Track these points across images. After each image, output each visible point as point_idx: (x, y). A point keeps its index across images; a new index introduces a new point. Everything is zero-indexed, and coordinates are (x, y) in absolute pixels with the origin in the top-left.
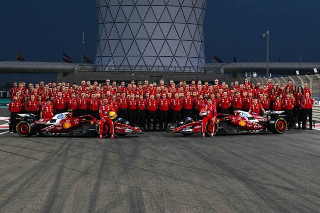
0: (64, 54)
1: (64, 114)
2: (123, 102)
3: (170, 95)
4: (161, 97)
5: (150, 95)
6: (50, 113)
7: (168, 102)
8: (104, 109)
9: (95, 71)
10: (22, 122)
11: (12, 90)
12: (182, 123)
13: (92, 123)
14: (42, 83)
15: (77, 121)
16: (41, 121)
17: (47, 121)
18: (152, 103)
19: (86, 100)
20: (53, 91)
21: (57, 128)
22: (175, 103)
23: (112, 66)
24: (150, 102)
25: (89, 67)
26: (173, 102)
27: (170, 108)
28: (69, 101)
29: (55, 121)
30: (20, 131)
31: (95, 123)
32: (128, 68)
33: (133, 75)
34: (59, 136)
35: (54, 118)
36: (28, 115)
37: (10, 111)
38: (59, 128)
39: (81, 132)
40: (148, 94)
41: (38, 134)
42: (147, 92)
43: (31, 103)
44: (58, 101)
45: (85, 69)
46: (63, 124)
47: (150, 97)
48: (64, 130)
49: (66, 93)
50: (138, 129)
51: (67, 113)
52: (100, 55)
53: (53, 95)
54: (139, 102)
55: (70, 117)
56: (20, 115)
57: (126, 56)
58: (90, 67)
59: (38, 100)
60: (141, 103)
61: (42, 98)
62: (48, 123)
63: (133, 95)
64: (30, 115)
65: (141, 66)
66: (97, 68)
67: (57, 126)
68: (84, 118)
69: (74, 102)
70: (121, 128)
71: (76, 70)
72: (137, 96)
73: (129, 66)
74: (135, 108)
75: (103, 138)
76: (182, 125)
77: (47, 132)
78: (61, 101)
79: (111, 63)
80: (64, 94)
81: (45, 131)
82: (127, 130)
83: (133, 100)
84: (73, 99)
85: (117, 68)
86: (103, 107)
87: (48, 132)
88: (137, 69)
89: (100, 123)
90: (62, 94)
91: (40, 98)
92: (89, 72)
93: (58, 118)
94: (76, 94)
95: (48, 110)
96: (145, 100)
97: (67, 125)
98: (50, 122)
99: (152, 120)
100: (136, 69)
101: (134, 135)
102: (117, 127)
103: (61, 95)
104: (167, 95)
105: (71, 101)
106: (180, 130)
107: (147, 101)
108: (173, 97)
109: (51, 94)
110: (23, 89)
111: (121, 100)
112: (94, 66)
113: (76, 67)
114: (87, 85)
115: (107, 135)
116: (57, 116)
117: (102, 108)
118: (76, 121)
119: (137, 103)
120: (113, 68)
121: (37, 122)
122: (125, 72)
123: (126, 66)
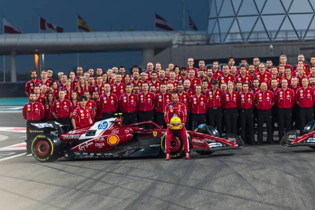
0: (157, 17)
1: (108, 120)
2: (214, 97)
3: (295, 81)
4: (280, 86)
5: (260, 82)
6: (87, 120)
7: (291, 94)
8: (172, 111)
9: (208, 44)
10: (40, 136)
11: (29, 84)
12: (309, 128)
13: (155, 134)
14: (80, 69)
15: (130, 132)
16: (72, 134)
17: (81, 134)
18: (264, 96)
19: (151, 95)
20: (96, 82)
21: (97, 144)
22: (302, 95)
23: (236, 33)
24: (260, 95)
25: (197, 36)
26: (299, 93)
27: (295, 103)
28: (122, 97)
29: (94, 132)
30: (37, 152)
31: (160, 134)
32: (265, 35)
33: (271, 47)
34: (100, 159)
35: (93, 128)
36: (51, 125)
37: (25, 118)
38: (100, 145)
39: (137, 150)
40: (256, 82)
41: (67, 155)
42: (256, 79)
43: (60, 105)
44: (105, 98)
45: (191, 41)
46: (106, 138)
47: (259, 86)
48: (108, 147)
49: (119, 84)
50: (232, 143)
51: (113, 119)
52: (216, 16)
53: (96, 89)
54: (243, 96)
55: (119, 126)
56: (37, 125)
57: (260, 15)
58: (199, 37)
59: (72, 99)
60: (246, 98)
61: (79, 94)
62: (83, 136)
63: (231, 84)
64: (54, 125)
65: (287, 32)
66: (212, 38)
67: (98, 142)
68: (140, 126)
69: (130, 99)
70: (202, 142)
71: (174, 42)
72: (239, 85)
73: (266, 32)
74: (235, 106)
75: (172, 158)
76: (307, 132)
77: (81, 152)
78: (109, 100)
79: (235, 29)
80: (114, 87)
81: (77, 150)
82: (212, 145)
83: (231, 92)
84: (129, 95)
85: (246, 36)
86: (171, 106)
87: (84, 151)
88: (281, 37)
89: (166, 134)
90: (112, 87)
91: (75, 95)
92: (198, 44)
93: (98, 129)
94: (135, 85)
95: (83, 115)
96: (252, 92)
97: (113, 140)
98: (86, 135)
99: (265, 125)
100: (278, 36)
101: (224, 152)
102: (195, 140)
103: (110, 88)
104: (289, 81)
105: (125, 98)
106: (302, 142)
107: (254, 92)
108: (300, 84)
109: (94, 88)
110: (47, 82)
111: (210, 93)
112: (207, 34)
113: (175, 38)
114: (155, 70)
115: (178, 153)
116: (97, 124)
117: (168, 109)
118: (128, 132)
119: (239, 98)
120: (239, 37)
121: (65, 136)
122: (260, 42)
123: (260, 32)
